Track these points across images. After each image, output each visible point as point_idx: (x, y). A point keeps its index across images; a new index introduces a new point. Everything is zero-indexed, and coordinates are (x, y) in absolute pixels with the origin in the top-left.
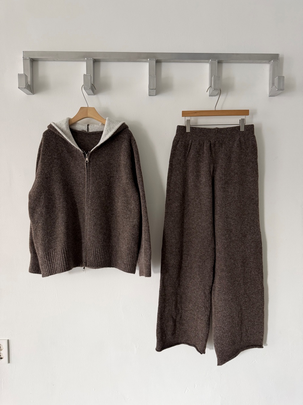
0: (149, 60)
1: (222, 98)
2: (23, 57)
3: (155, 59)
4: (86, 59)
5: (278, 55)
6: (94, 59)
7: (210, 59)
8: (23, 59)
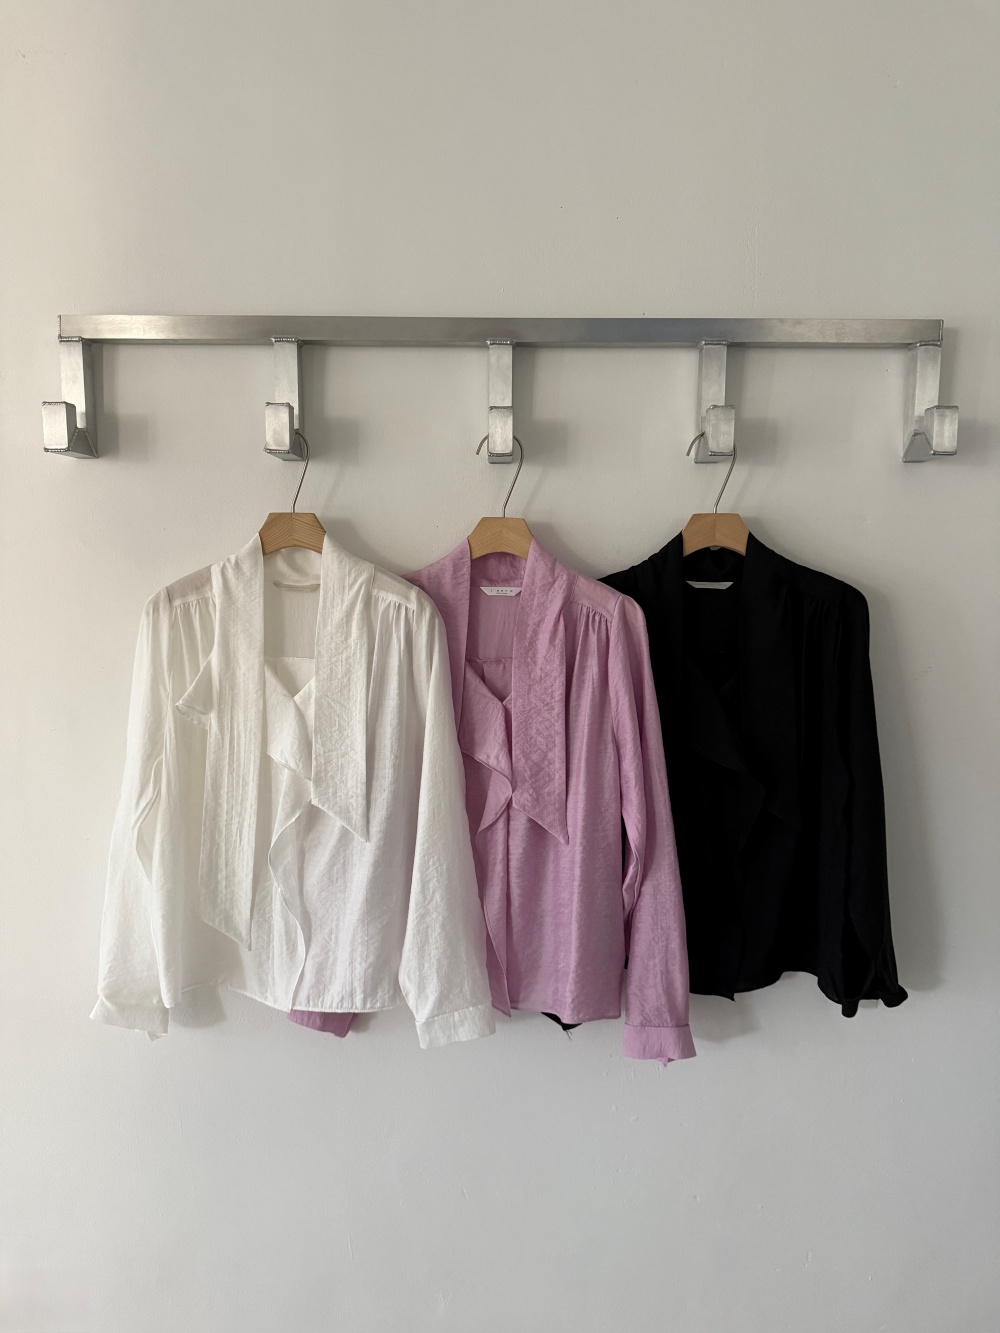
0: (489, 342)
1: (740, 472)
2: (60, 337)
3: (512, 341)
4: (274, 339)
5: (939, 323)
6: (302, 340)
7: (700, 341)
8: (57, 341)
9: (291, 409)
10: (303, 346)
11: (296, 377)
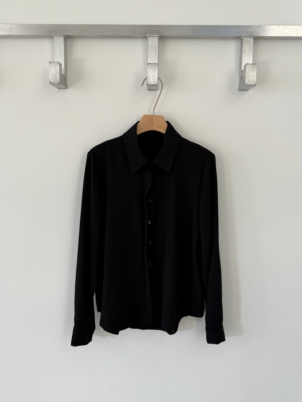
0: (148, 36)
3: (158, 35)
4: (54, 35)
6: (66, 35)
9: (60, 65)
10: (67, 38)
11: (64, 51)
